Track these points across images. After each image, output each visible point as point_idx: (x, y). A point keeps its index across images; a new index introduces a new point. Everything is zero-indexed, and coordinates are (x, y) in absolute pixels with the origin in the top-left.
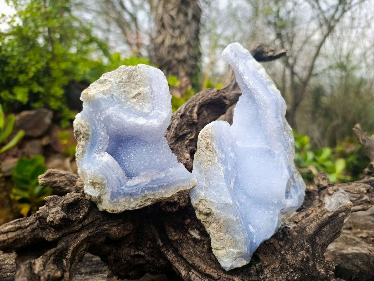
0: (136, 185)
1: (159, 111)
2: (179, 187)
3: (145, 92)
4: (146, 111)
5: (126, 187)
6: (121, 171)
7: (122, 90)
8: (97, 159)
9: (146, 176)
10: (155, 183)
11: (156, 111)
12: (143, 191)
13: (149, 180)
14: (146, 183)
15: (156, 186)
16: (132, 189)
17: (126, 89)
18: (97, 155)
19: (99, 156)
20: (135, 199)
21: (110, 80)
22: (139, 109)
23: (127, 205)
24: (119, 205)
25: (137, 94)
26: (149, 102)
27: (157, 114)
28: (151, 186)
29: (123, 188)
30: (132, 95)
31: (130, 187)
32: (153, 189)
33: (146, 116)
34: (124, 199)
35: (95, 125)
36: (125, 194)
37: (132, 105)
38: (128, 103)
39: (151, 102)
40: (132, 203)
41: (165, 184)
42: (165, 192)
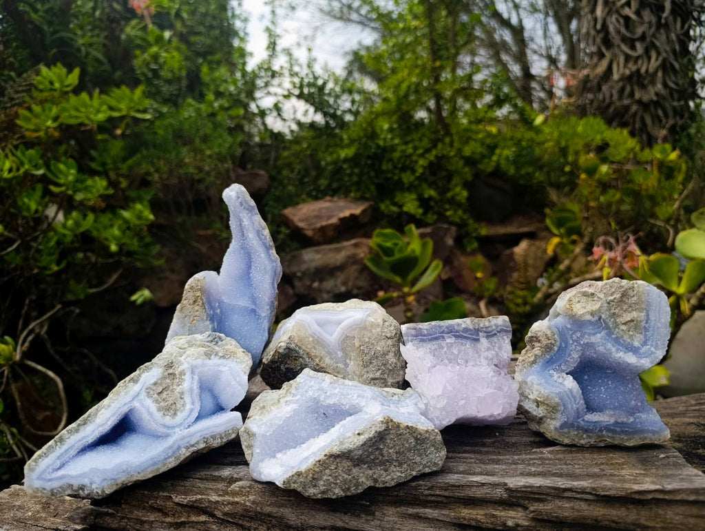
0: (596, 422)
1: (652, 349)
2: (646, 438)
3: (639, 319)
4: (636, 344)
5: (583, 420)
6: (582, 402)
7: (612, 311)
8: (555, 378)
9: (611, 416)
10: (619, 425)
11: (649, 347)
12: (601, 430)
13: (612, 421)
14: (608, 423)
15: (618, 429)
16: (589, 424)
17: (617, 311)
18: (556, 375)
19: (559, 377)
20: (589, 437)
21: (599, 295)
22: (629, 340)
23: (576, 440)
24: (567, 437)
25: (629, 321)
26: (641, 333)
27: (650, 352)
28: (612, 428)
29: (579, 420)
30: (622, 320)
31: (588, 422)
32: (614, 432)
33: (635, 351)
34: (576, 433)
35: (566, 343)
36: (579, 428)
37: (621, 332)
38: (617, 330)
39: (644, 333)
40: (584, 439)
41: (630, 430)
42: (627, 440)
